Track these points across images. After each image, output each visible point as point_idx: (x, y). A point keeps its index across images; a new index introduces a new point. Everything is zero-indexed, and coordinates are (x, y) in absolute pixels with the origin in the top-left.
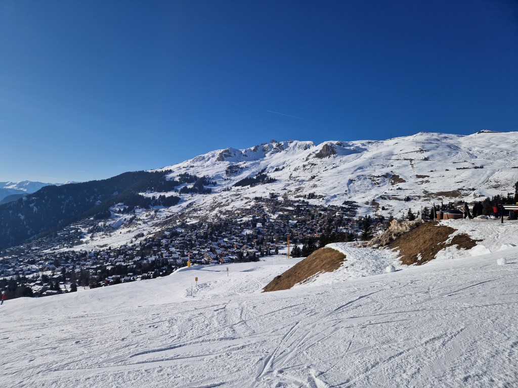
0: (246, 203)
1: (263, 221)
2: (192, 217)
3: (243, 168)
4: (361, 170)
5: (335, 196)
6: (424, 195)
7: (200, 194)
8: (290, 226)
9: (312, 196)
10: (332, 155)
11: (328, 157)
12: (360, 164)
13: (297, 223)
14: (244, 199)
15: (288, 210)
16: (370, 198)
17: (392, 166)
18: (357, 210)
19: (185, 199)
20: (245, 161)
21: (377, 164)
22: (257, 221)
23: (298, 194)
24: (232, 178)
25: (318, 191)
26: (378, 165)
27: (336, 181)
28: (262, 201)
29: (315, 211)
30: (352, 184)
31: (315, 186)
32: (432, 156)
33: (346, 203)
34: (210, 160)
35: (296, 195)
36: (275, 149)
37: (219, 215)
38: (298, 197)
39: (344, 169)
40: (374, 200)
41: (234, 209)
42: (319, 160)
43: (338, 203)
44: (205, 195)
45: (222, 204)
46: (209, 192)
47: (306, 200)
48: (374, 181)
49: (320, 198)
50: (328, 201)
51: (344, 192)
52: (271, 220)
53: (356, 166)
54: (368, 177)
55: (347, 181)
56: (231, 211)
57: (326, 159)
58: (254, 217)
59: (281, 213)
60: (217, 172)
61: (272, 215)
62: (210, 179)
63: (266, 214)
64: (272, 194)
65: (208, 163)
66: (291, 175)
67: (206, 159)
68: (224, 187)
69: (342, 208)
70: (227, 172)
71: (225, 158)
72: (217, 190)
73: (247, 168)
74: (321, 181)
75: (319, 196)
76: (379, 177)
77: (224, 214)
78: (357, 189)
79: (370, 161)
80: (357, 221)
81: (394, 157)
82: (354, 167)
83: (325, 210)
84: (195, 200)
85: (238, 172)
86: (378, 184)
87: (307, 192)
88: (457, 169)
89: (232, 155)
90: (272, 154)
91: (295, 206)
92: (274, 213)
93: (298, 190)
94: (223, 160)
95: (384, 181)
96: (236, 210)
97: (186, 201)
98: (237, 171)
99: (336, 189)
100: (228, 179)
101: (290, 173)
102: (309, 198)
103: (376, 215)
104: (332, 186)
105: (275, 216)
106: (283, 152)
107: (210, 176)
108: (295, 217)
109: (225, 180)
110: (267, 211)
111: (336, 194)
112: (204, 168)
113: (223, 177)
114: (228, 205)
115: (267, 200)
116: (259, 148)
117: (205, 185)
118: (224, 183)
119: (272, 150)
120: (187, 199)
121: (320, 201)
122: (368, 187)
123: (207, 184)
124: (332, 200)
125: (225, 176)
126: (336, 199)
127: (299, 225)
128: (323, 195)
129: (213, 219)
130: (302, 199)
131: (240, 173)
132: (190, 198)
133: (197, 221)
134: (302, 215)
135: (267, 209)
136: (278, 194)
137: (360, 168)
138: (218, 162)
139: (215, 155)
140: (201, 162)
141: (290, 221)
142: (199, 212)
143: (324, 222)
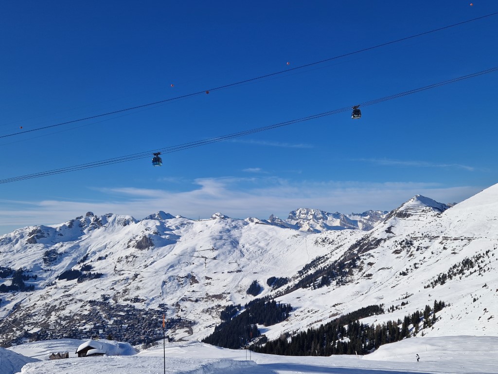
0: (82, 307)
1: (103, 327)
2: (29, 324)
3: (62, 253)
4: (172, 269)
5: (153, 299)
6: (206, 297)
7: (22, 291)
8: (124, 330)
9: (137, 300)
10: (151, 248)
11: (147, 249)
12: (172, 262)
13: (128, 326)
14: (78, 302)
15: (120, 316)
16: (174, 301)
17: (193, 264)
18: (167, 313)
19: (7, 300)
20: (61, 243)
21: (183, 261)
22: (98, 328)
23: (126, 297)
24: (53, 268)
25: (141, 294)
26: (184, 263)
27: (153, 283)
28: (97, 305)
29: (140, 315)
30: (164, 286)
31: (138, 288)
32: (219, 255)
33: (160, 306)
34: (19, 242)
35: (124, 299)
36: (93, 224)
37: (59, 321)
38: (126, 300)
39: (160, 268)
40: (177, 303)
41: (72, 314)
42: (140, 252)
43: (155, 306)
44: (28, 293)
45: (56, 308)
46: (32, 288)
47: (133, 304)
48: (179, 281)
49: (142, 302)
50: (148, 304)
51: (159, 294)
52: (109, 326)
53: (168, 264)
54: (176, 278)
55: (161, 283)
56: (70, 317)
57: (145, 251)
58: (95, 324)
59: (115, 319)
60: (34, 261)
61: (109, 321)
62: (28, 271)
63: (104, 321)
64: (103, 296)
65: (17, 246)
66: (116, 267)
67: (14, 241)
68: (47, 281)
69: (158, 311)
70: (45, 260)
71: (37, 240)
72: (40, 286)
73: (66, 253)
74: (142, 282)
75: (142, 299)
76: (183, 278)
77: (64, 320)
78: (168, 291)
79: (178, 258)
80: (166, 323)
81: (196, 254)
82: (167, 265)
83: (146, 313)
84: (19, 300)
85: (57, 260)
86: (182, 284)
87: (132, 295)
88: (228, 272)
89: (46, 235)
90: (90, 230)
91: (125, 311)
92: (110, 319)
93: (125, 291)
94: (36, 242)
95: (186, 282)
96: (74, 315)
97: (9, 302)
98: (55, 259)
99: (153, 292)
100: (48, 270)
101: (113, 266)
102: (134, 302)
103: (177, 316)
104: (151, 288)
105: (111, 322)
106: (102, 229)
107: (28, 268)
108: (126, 321)
109: (46, 271)
110: (104, 318)
111: (154, 297)
112: (14, 254)
113: (42, 267)
114: (64, 309)
115: (100, 304)
116: (74, 223)
117: (25, 280)
118: (44, 275)
119: (90, 226)
120: (10, 300)
121: (143, 305)
122: (175, 288)
123: (27, 278)
124: (151, 303)
125: (43, 266)
126: (154, 301)
127: (130, 329)
128: (145, 299)
129: (54, 325)
130: (129, 302)
131: (60, 261)
132: (12, 298)
133: (39, 329)
134: (131, 319)
135: (104, 315)
136: (108, 295)
137: (172, 266)
138: (29, 245)
139: (24, 234)
140: (9, 245)
141: (123, 325)
142: (34, 318)
143: (146, 325)
